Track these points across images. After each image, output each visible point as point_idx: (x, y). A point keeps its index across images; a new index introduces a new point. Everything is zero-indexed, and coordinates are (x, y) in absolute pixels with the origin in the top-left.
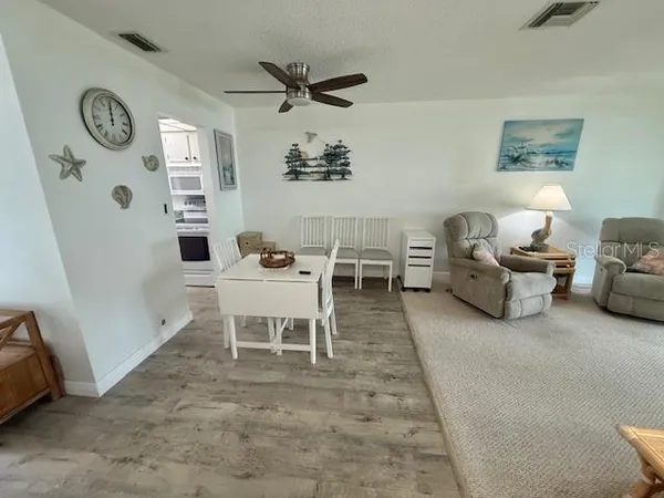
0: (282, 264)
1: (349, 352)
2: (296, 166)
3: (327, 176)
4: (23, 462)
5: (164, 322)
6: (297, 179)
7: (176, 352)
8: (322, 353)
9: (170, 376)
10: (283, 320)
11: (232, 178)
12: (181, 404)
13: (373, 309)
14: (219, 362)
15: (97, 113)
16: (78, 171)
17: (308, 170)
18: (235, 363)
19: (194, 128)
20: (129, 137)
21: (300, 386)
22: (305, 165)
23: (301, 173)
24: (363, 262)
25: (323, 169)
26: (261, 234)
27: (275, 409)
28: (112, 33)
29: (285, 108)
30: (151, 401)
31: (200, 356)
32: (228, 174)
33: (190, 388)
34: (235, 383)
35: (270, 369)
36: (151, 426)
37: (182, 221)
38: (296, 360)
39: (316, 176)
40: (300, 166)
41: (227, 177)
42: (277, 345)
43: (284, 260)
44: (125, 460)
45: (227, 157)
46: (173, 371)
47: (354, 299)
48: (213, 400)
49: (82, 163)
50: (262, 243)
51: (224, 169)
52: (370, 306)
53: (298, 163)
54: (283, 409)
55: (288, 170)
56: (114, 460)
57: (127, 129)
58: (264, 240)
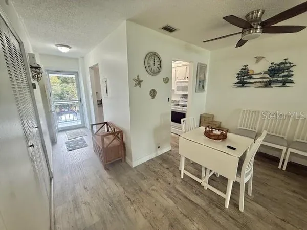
0: (217, 138)
1: (260, 217)
2: (244, 78)
3: (268, 85)
4: (110, 179)
5: (159, 147)
6: (243, 86)
7: (160, 162)
8: (235, 204)
9: (154, 171)
10: (211, 171)
11: (203, 86)
12: (154, 187)
13: (294, 192)
14: (175, 176)
15: (149, 62)
16: (140, 84)
17: (252, 81)
18: (181, 180)
19: (189, 64)
20: (160, 69)
21: (213, 218)
22: (250, 78)
23: (247, 83)
24: (290, 150)
25: (265, 80)
26: (214, 116)
27: (192, 221)
28: (159, 28)
29: (241, 43)
30: (145, 179)
31: (168, 169)
32: (201, 84)
33: (160, 182)
34: (178, 191)
35: (197, 194)
36: (141, 190)
37: (178, 105)
38: (215, 198)
39: (259, 85)
40: (247, 79)
41: (201, 85)
42: (205, 182)
43: (219, 136)
44: (129, 199)
45: (202, 76)
46: (156, 170)
47: (277, 175)
48: (166, 194)
49: (142, 81)
50: (213, 121)
51: (199, 82)
52: (293, 188)
53: (246, 77)
54: (197, 226)
55: (237, 81)
56: (127, 196)
57: (159, 66)
58: (215, 119)
